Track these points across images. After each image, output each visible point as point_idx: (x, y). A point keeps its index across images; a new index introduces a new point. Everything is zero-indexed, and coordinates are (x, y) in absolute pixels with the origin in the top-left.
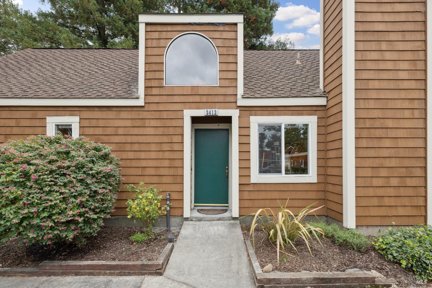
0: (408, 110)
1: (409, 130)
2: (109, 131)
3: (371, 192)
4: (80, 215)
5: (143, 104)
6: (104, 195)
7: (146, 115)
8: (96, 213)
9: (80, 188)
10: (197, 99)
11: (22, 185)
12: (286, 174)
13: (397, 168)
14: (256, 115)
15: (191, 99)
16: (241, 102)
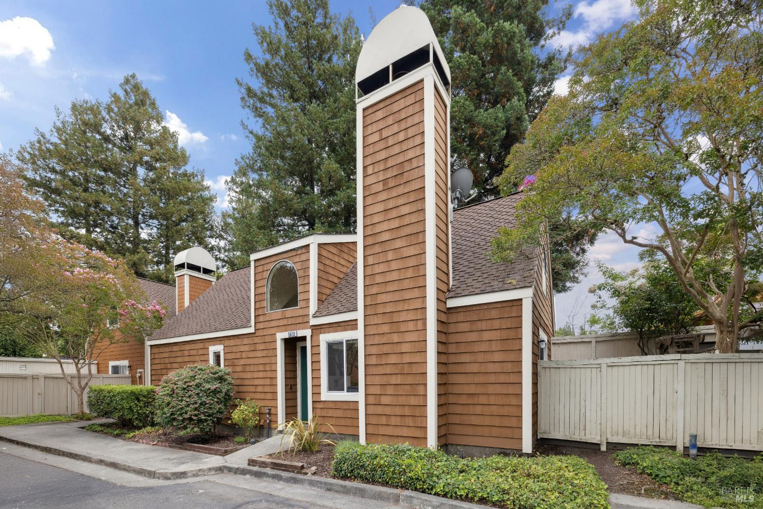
0: (412, 322)
1: (413, 343)
2: (238, 355)
3: (380, 410)
4: (195, 415)
5: (254, 332)
6: (211, 405)
7: (257, 340)
8: (205, 416)
9: (196, 398)
10: (285, 322)
11: (171, 395)
12: (348, 391)
13: (403, 386)
14: (324, 333)
15: (282, 323)
16: (313, 322)
